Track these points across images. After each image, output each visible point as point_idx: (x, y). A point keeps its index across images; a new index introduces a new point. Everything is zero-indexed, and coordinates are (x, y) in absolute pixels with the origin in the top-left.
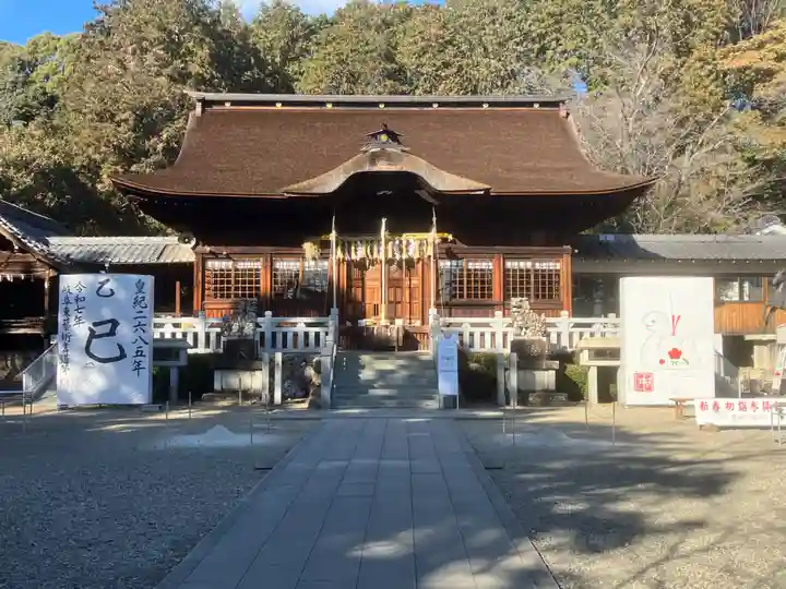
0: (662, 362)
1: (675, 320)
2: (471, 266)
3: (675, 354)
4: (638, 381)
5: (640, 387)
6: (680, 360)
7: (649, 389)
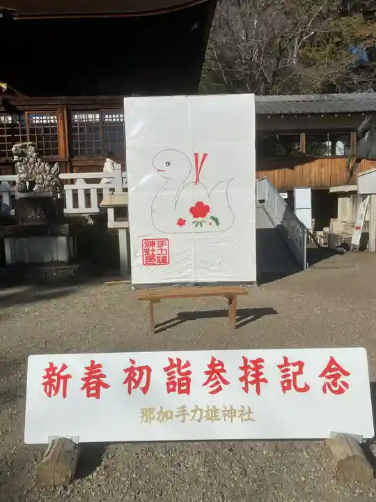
0: (181, 223)
1: (199, 161)
2: (37, 120)
3: (200, 210)
4: (147, 251)
5: (149, 260)
6: (208, 218)
7: (164, 261)
